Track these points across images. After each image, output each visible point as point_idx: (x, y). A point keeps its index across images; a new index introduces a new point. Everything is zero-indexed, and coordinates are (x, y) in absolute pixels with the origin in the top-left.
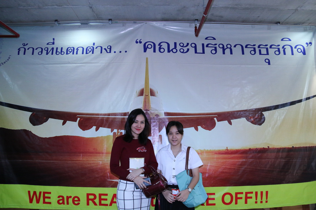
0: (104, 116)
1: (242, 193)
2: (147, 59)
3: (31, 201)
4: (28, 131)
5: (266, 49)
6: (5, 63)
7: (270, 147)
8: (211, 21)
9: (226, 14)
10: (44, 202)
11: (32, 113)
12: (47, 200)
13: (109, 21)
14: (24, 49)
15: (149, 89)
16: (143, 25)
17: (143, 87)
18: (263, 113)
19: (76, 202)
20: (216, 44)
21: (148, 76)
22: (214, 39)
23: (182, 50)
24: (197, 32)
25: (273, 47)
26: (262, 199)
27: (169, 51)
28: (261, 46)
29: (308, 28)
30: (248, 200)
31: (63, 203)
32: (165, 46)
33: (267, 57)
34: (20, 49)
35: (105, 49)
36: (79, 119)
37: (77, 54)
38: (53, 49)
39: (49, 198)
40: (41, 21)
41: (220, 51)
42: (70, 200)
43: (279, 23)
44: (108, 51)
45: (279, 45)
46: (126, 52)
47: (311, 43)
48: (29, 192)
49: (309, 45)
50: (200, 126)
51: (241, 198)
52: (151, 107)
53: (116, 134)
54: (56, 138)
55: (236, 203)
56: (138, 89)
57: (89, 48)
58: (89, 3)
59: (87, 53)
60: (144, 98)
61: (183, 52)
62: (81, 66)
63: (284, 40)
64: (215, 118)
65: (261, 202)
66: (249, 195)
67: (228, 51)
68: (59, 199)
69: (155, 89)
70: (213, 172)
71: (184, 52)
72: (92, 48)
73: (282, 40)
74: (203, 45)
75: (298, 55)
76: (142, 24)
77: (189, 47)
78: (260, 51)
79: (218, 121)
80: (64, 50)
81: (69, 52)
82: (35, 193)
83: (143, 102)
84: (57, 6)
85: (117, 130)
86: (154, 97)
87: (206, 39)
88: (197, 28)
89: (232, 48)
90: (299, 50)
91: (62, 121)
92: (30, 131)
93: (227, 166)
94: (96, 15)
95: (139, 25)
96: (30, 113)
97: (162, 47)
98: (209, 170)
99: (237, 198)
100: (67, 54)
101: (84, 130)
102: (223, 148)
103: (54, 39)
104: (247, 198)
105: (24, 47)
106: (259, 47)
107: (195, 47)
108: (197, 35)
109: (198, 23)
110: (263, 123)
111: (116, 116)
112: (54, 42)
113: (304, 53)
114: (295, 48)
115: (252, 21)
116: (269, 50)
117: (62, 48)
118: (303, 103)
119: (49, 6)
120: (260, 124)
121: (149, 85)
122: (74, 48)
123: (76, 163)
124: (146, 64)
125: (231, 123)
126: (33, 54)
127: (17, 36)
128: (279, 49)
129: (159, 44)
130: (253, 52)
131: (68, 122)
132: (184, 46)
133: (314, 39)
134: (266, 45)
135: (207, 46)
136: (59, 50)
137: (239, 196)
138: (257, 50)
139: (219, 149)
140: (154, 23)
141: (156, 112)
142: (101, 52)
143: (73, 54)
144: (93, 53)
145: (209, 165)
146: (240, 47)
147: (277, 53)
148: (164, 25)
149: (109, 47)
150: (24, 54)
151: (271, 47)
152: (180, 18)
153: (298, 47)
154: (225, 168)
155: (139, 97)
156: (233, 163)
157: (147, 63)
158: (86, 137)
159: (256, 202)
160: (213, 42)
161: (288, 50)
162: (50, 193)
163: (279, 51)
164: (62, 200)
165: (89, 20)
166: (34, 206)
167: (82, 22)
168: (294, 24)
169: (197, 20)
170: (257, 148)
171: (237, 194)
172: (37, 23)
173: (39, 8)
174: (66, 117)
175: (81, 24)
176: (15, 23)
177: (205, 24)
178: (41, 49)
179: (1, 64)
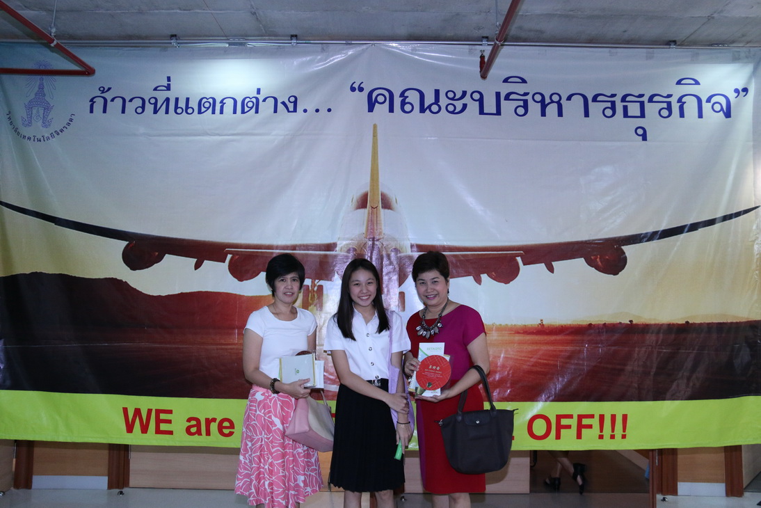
0: (283, 249)
1: (570, 416)
2: (375, 127)
3: (130, 429)
4: (121, 281)
5: (639, 104)
6: (62, 131)
7: (634, 322)
8: (518, 40)
9: (551, 27)
10: (158, 431)
11: (128, 242)
12: (163, 427)
13: (292, 40)
14: (102, 100)
15: (378, 194)
16: (367, 49)
17: (367, 189)
18: (624, 248)
19: (227, 431)
20: (526, 94)
21: (378, 165)
22: (524, 81)
23: (451, 108)
24: (485, 67)
25: (656, 99)
26: (613, 431)
27: (422, 110)
28: (629, 99)
29: (743, 55)
30: (584, 430)
31: (199, 432)
32: (413, 98)
33: (640, 122)
34: (94, 100)
35: (283, 103)
36: (229, 256)
37: (222, 112)
38: (167, 100)
39: (169, 422)
40: (139, 37)
41: (535, 108)
42: (214, 427)
43: (675, 42)
44: (291, 109)
45: (669, 96)
46: (329, 110)
47: (745, 90)
48: (125, 410)
49: (742, 94)
50: (486, 275)
51: (569, 427)
52: (383, 232)
53: (310, 288)
54: (182, 296)
55: (558, 437)
56: (356, 194)
57: (247, 100)
58: (251, 5)
59: (243, 112)
60: (369, 213)
61: (452, 112)
62: (233, 141)
63: (682, 82)
64: (518, 256)
65: (613, 437)
66: (585, 421)
68: (189, 424)
69: (392, 195)
70: (510, 370)
71: (456, 111)
72: (254, 100)
73: (679, 83)
74: (498, 95)
75: (713, 118)
76: (364, 47)
77: (467, 100)
78: (625, 108)
79: (524, 265)
81: (203, 109)
82: (138, 412)
83: (365, 222)
84: (180, 9)
85: (310, 280)
86: (390, 210)
87: (506, 81)
88: (486, 60)
89: (563, 101)
90: (717, 107)
91: (194, 261)
92: (126, 282)
93: (540, 359)
94: (264, 27)
95: (360, 49)
96: (124, 244)
97: (407, 101)
98: (503, 366)
99: (560, 427)
100: (200, 112)
101: (241, 279)
102: (532, 320)
103: (169, 79)
104: (580, 427)
105: (103, 95)
106: (624, 99)
107: (481, 101)
108: (484, 76)
109: (488, 45)
110: (621, 270)
111: (308, 250)
112: (169, 85)
113: (728, 114)
114: (708, 100)
115: (612, 39)
116: (647, 106)
117: (188, 99)
118: (717, 226)
119: (163, 9)
120: (616, 273)
121: (380, 184)
122: (214, 100)
123: (226, 349)
124: (373, 139)
125: (553, 269)
126: (123, 112)
127: (88, 71)
128: (669, 104)
129: (402, 95)
130: (609, 112)
131: (206, 262)
132: (456, 98)
133: (753, 80)
134: (641, 96)
135: (507, 98)
136: (182, 104)
137: (564, 422)
138: (619, 107)
139: (524, 324)
140: (394, 44)
141: (393, 245)
142: (275, 111)
143: (213, 112)
144: (257, 112)
145: (502, 356)
146: (581, 99)
147: (665, 113)
148: (414, 50)
149: (292, 99)
150: (105, 111)
151: (651, 100)
152: (448, 34)
153: (714, 100)
154: (536, 362)
155: (358, 210)
156: (554, 353)
157: (375, 135)
158: (246, 295)
159: (601, 437)
160: (521, 89)
161: (691, 106)
162: (170, 412)
163: (669, 108)
164: (195, 426)
165: (247, 36)
166: (136, 438)
167: (232, 41)
168: (711, 45)
169: (487, 37)
170: (605, 324)
171: (559, 417)
172: (129, 40)
173: (141, 12)
174: (201, 252)
175: (230, 44)
176: (81, 39)
177: (505, 47)
178: (140, 101)
179: (54, 133)
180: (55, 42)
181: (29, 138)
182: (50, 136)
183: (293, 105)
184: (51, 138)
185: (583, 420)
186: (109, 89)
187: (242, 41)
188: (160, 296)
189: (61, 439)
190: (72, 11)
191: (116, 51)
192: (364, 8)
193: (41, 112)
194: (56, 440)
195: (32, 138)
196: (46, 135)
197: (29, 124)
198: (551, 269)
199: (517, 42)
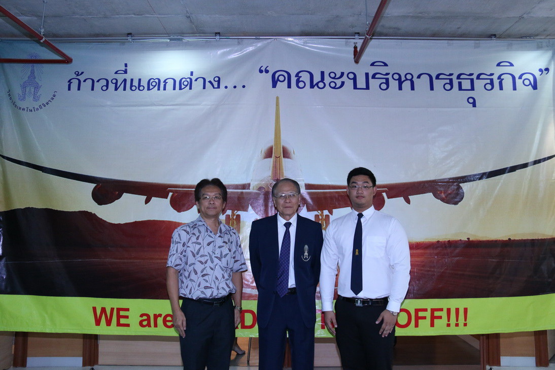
1: (425, 310)
2: (277, 98)
3: (98, 322)
4: (91, 213)
5: (470, 80)
9: (405, 25)
10: (119, 324)
11: (96, 185)
12: (122, 321)
13: (216, 36)
14: (77, 81)
15: (280, 148)
16: (271, 42)
17: (272, 143)
18: (461, 185)
19: (169, 324)
20: (387, 74)
21: (280, 126)
22: (386, 65)
23: (333, 85)
24: (357, 55)
25: (482, 77)
26: (457, 320)
27: (312, 86)
28: (462, 77)
29: (544, 44)
30: (436, 321)
31: (149, 325)
32: (305, 77)
33: (471, 94)
34: (71, 81)
35: (210, 82)
36: (171, 194)
37: (165, 89)
38: (125, 80)
39: (127, 317)
40: (105, 35)
41: (394, 84)
42: (160, 320)
43: (495, 35)
44: (216, 86)
45: (492, 74)
46: (244, 87)
47: (547, 69)
48: (94, 309)
49: (545, 72)
51: (424, 318)
53: (231, 217)
54: (136, 224)
55: (417, 325)
56: (264, 147)
57: (184, 80)
58: (187, 11)
59: (180, 89)
60: (274, 161)
61: (334, 88)
62: (173, 109)
63: (501, 65)
64: (384, 192)
65: (457, 325)
66: (437, 314)
67: (406, 85)
68: (141, 319)
69: (290, 148)
71: (337, 87)
72: (189, 80)
73: (498, 65)
74: (367, 75)
75: (524, 90)
76: (269, 41)
77: (344, 78)
78: (460, 84)
79: (388, 198)
80: (144, 83)
81: (151, 87)
82: (104, 310)
83: (271, 168)
84: (135, 14)
85: (231, 211)
86: (289, 159)
87: (372, 64)
88: (358, 49)
89: (415, 79)
90: (527, 82)
91: (144, 197)
92: (94, 214)
94: (196, 27)
95: (265, 42)
96: (93, 185)
97: (300, 80)
99: (418, 318)
100: (149, 89)
101: (179, 210)
103: (126, 65)
104: (433, 318)
105: (77, 77)
106: (458, 77)
107: (355, 79)
108: (357, 62)
109: (360, 39)
110: (460, 201)
112: (126, 70)
113: (535, 87)
114: (520, 77)
115: (449, 33)
116: (476, 81)
117: (140, 80)
118: (529, 168)
119: (122, 14)
120: (456, 203)
121: (281, 140)
122: (159, 80)
124: (276, 108)
125: (410, 201)
126: (93, 89)
127: (67, 60)
128: (492, 80)
129: (297, 75)
130: (448, 87)
131: (153, 198)
132: (336, 77)
133: (553, 63)
134: (471, 74)
135: (374, 77)
136: (136, 83)
137: (421, 314)
138: (456, 83)
140: (290, 39)
142: (204, 88)
143: (159, 89)
144: (191, 88)
146: (428, 77)
147: (489, 87)
148: (305, 43)
149: (217, 79)
150: (79, 89)
151: (478, 78)
152: (330, 31)
153: (524, 77)
155: (266, 159)
157: (277, 105)
159: (448, 325)
160: (384, 70)
161: (507, 81)
162: (127, 310)
163: (492, 83)
164: (146, 320)
165: (183, 34)
166: (102, 330)
167: (172, 37)
168: (521, 37)
169: (358, 33)
170: (449, 241)
171: (417, 311)
172: (97, 37)
173: (106, 17)
174: (150, 191)
175: (171, 39)
176: (61, 37)
177: (373, 40)
178: (105, 81)
179: (42, 106)
180: (44, 39)
181: (24, 109)
182: (39, 108)
183: (217, 83)
184: (39, 109)
185: (435, 312)
186: (82, 73)
187: (179, 37)
188: (119, 224)
189: (48, 331)
190: (55, 16)
191: (88, 45)
192: (269, 12)
193: (33, 90)
194: (44, 331)
195: (26, 109)
196: (36, 107)
197: (23, 99)
198: (408, 201)
199: (380, 36)
